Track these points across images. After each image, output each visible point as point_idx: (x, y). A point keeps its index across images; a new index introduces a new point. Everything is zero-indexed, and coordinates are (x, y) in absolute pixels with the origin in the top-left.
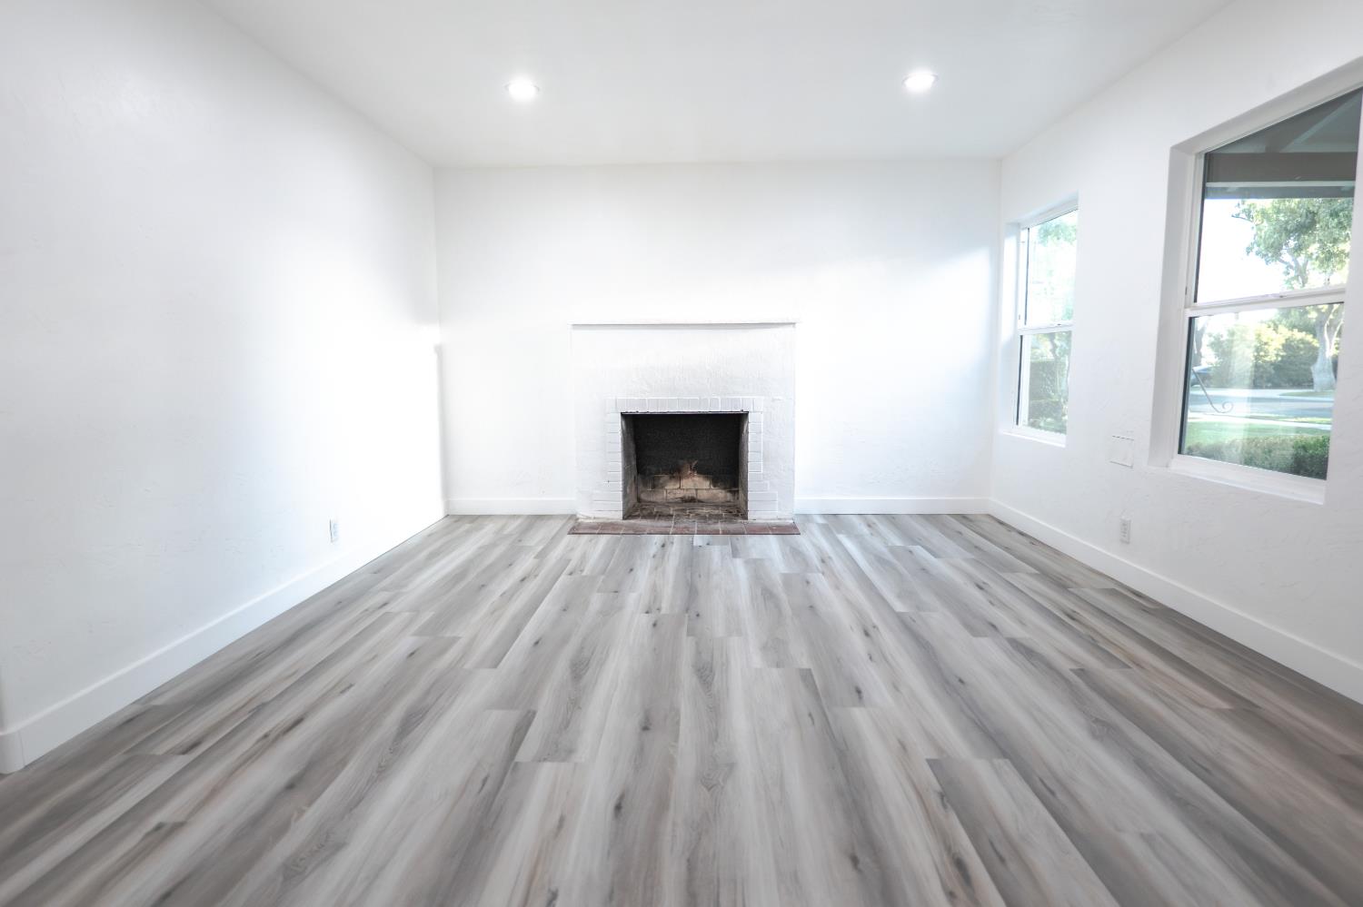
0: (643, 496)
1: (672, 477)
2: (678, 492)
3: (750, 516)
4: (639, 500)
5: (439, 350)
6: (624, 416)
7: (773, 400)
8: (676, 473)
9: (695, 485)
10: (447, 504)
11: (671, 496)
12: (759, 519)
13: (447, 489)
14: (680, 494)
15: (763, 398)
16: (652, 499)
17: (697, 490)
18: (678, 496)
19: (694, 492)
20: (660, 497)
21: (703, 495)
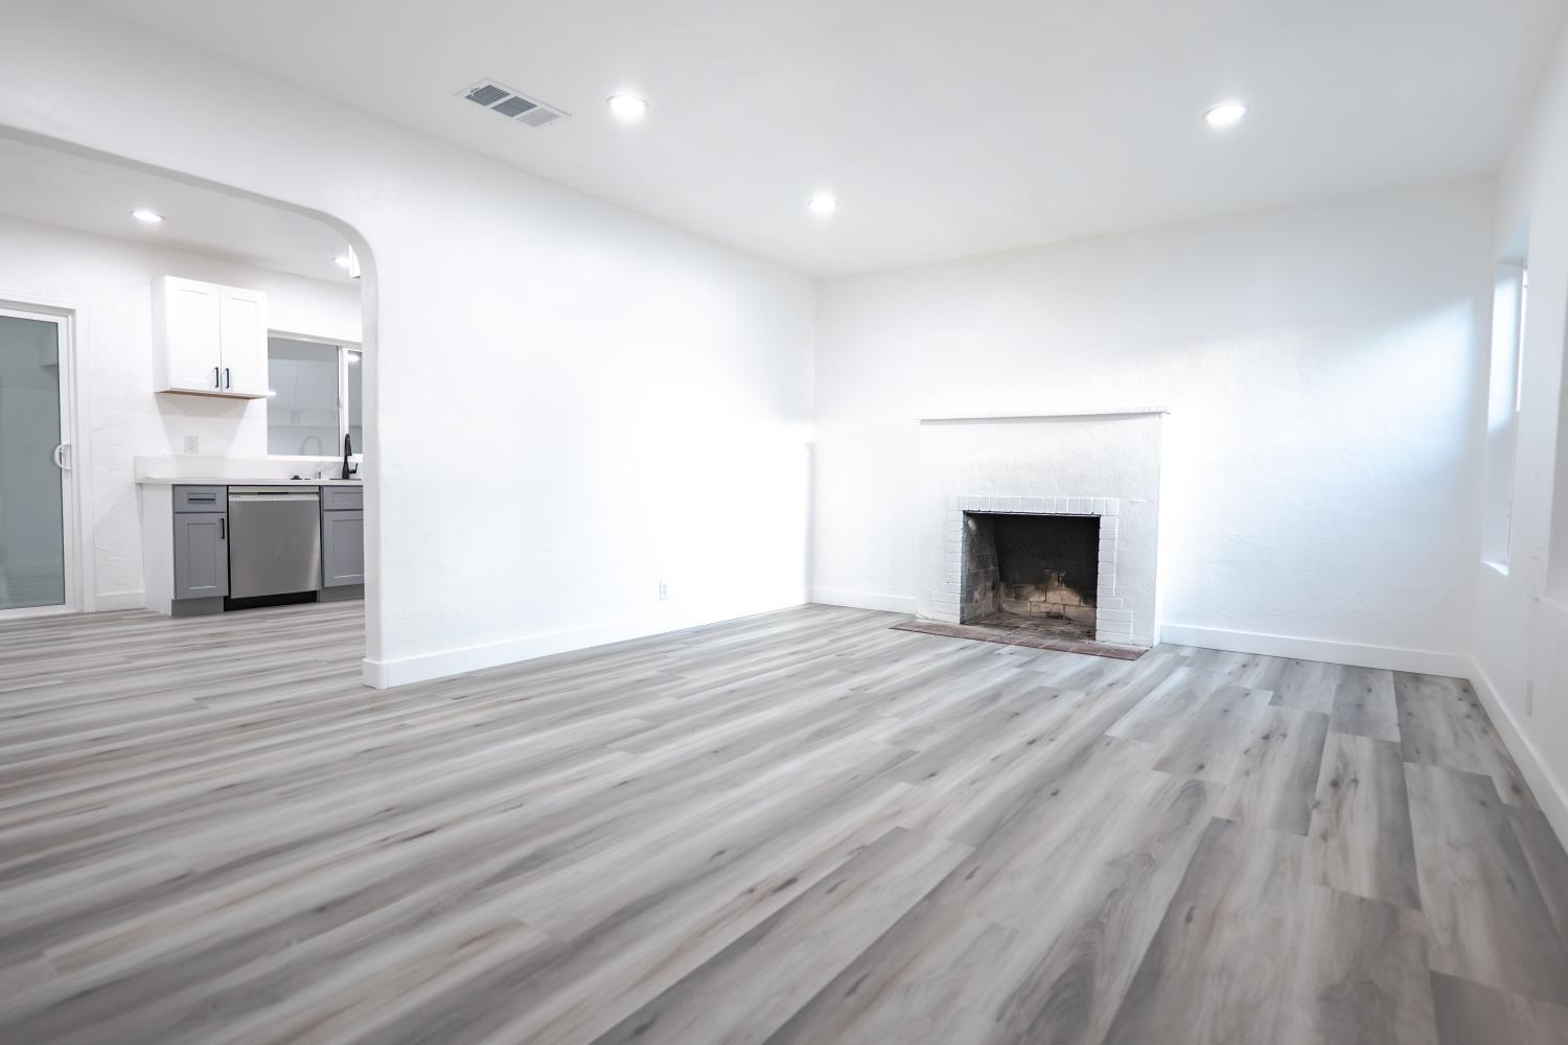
0: (1004, 606)
1: (1037, 589)
2: (1043, 605)
3: (1098, 636)
4: (1000, 610)
5: (812, 448)
6: (968, 514)
7: (1132, 502)
8: (1042, 584)
9: (1061, 598)
10: (810, 593)
11: (1035, 610)
12: (1109, 641)
13: (811, 576)
14: (1044, 608)
15: (1118, 500)
16: (1015, 610)
17: (1064, 605)
18: (1043, 610)
19: (1062, 607)
20: (1022, 609)
21: (1071, 612)
